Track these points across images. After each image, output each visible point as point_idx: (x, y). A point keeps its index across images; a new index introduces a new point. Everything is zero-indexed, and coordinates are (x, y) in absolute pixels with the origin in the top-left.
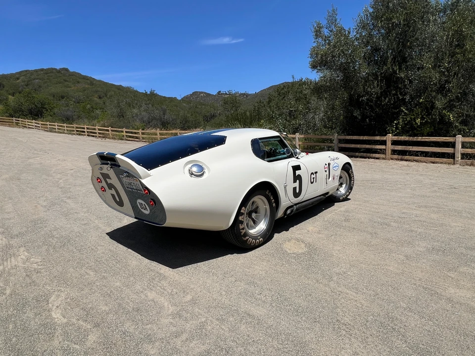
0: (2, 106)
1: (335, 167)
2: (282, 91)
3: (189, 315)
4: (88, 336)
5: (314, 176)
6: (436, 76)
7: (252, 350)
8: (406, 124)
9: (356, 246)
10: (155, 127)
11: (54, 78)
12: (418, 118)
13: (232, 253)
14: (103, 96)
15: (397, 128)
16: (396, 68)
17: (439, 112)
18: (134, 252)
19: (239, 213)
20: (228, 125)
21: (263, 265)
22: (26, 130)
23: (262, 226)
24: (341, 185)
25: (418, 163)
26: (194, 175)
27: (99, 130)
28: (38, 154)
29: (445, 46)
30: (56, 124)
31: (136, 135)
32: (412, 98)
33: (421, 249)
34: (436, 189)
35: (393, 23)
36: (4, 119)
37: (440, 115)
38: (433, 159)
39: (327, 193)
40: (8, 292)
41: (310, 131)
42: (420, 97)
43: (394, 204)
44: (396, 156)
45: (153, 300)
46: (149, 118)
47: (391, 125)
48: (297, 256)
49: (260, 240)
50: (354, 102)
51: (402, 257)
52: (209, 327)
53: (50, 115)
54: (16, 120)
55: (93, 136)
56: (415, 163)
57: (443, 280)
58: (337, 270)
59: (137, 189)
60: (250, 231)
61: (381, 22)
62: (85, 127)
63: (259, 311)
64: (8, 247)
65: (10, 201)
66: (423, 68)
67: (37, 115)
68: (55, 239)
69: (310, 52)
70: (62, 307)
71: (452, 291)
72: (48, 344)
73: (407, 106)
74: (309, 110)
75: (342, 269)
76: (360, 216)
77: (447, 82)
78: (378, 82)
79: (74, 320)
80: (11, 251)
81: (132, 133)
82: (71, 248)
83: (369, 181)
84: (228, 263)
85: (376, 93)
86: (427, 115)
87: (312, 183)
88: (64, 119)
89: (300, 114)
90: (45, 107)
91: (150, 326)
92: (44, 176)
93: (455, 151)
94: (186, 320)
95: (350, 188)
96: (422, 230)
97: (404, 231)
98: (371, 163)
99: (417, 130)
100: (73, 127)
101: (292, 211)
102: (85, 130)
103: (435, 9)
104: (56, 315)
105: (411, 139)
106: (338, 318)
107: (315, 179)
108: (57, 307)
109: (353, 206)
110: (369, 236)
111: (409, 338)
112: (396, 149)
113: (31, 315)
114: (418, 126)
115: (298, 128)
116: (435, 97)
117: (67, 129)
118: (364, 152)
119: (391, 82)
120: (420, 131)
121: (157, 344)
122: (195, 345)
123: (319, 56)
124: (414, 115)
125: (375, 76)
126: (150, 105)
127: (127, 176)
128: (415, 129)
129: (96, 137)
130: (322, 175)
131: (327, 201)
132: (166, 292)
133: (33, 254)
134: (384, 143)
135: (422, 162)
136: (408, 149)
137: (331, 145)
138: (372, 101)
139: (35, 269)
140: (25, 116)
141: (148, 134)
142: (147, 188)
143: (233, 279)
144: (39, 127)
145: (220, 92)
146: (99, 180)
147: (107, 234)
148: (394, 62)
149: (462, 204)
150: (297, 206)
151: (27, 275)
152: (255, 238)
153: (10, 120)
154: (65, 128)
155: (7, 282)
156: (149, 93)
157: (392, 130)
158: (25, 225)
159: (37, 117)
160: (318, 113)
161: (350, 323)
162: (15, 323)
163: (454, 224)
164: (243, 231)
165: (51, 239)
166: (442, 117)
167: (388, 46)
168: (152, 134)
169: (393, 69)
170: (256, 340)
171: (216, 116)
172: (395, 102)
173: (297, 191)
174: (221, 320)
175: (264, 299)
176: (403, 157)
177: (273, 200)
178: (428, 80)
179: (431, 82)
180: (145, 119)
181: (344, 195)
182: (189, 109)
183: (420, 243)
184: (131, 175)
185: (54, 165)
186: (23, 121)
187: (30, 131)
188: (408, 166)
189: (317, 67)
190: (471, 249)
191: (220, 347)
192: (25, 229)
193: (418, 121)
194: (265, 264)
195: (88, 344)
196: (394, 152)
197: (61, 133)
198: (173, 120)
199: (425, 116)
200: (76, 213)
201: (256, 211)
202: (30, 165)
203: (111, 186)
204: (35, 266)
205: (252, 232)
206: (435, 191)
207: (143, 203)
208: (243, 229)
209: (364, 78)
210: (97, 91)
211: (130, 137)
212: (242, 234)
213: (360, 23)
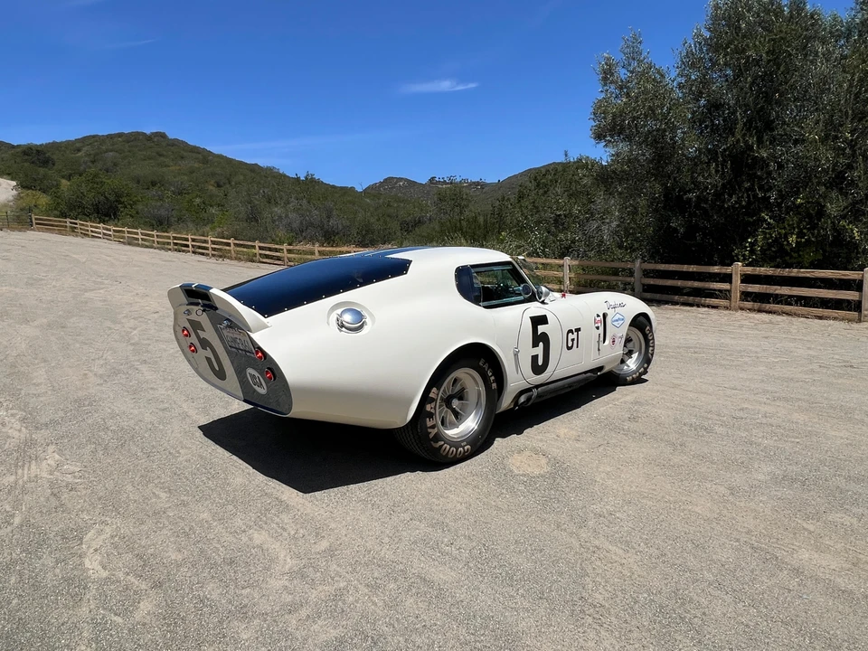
0: (49, 198)
1: (617, 321)
2: (543, 179)
3: (319, 574)
4: (139, 603)
5: (575, 336)
6: (826, 157)
7: (419, 641)
8: (770, 245)
9: (641, 466)
10: (312, 240)
11: (139, 150)
12: (793, 233)
13: (413, 471)
14: (224, 184)
15: (752, 252)
16: (752, 140)
17: (832, 222)
18: (241, 462)
19: (425, 398)
20: (443, 240)
21: (465, 493)
22: (87, 241)
23: (471, 424)
24: (630, 353)
25: (790, 318)
26: (346, 328)
27: (213, 243)
28: (103, 284)
29: (846, 100)
30: (139, 231)
31: (278, 254)
32: (781, 196)
33: (761, 477)
34: (815, 367)
35: (749, 57)
36: (50, 220)
37: (834, 228)
38: (819, 311)
39: (601, 368)
40: (17, 520)
41: (592, 254)
42: (797, 193)
43: (729, 392)
44: (749, 304)
45: (260, 547)
46: (301, 223)
47: (741, 245)
48: (531, 481)
49: (466, 448)
50: (673, 202)
51: (722, 490)
52: (351, 598)
53: (131, 216)
54: (71, 223)
55: (203, 254)
56: (785, 318)
57: (792, 536)
58: (597, 508)
59: (245, 351)
60: (446, 432)
61: (725, 56)
62: (189, 237)
63: (442, 574)
64: (30, 443)
65: (43, 364)
66: (803, 141)
67: (107, 215)
68: (110, 433)
69: (592, 110)
70: (103, 550)
71: (805, 555)
72: (71, 612)
73: (772, 211)
74: (592, 214)
75: (608, 507)
76: (659, 411)
77: (850, 167)
78: (717, 165)
79: (121, 575)
80: (31, 452)
81: (270, 249)
82: (134, 449)
83: (690, 348)
84: (403, 487)
85: (714, 186)
86: (808, 229)
87: (569, 348)
88: (154, 222)
89: (574, 222)
90: (122, 200)
91: (248, 590)
92: (108, 324)
93: (861, 296)
94: (313, 583)
95: (647, 360)
96: (771, 443)
97: (737, 443)
98: (701, 316)
99: (791, 257)
100: (169, 238)
101: (529, 399)
102: (189, 243)
103: (831, 32)
104: (93, 565)
105: (778, 272)
106: (584, 594)
107: (575, 342)
108: (96, 550)
109: (650, 393)
110: (669, 449)
111: (708, 636)
112: (750, 290)
113: (49, 562)
114: (792, 249)
115: (570, 247)
116: (824, 197)
117: (159, 240)
118: (689, 294)
119: (742, 166)
120: (795, 258)
121: (256, 622)
122: (321, 627)
123: (610, 117)
124: (785, 228)
125: (713, 154)
126: (305, 201)
127: (228, 326)
128: (787, 254)
129: (208, 255)
130: (590, 334)
131: (600, 382)
132: (285, 534)
133: (68, 457)
134: (727, 278)
135: (798, 316)
136: (771, 292)
137: (628, 279)
138: (706, 201)
139: (68, 484)
140: (86, 215)
141: (299, 252)
142: (260, 348)
143: (407, 516)
144: (110, 236)
145: (433, 178)
146: (186, 332)
147: (199, 427)
148: (748, 130)
149: (857, 396)
150: (539, 389)
151: (53, 494)
152: (456, 444)
153: (60, 222)
154: (155, 239)
155: (17, 504)
156: (302, 178)
157: (744, 255)
158: (61, 407)
159: (107, 219)
160: (607, 221)
161: (604, 603)
162: (21, 574)
163: (833, 433)
164: (433, 432)
165: (101, 433)
166: (839, 232)
167: (738, 100)
168: (306, 253)
169: (746, 142)
170: (428, 624)
171: (424, 223)
172: (749, 203)
173: (540, 363)
174: (374, 587)
175: (455, 552)
176: (764, 305)
177: (493, 378)
178: (812, 163)
179: (818, 166)
180: (295, 225)
181: (634, 372)
182: (376, 209)
183: (763, 465)
184: (236, 324)
185: (127, 304)
186: (83, 225)
187: (93, 243)
188: (771, 322)
189: (605, 136)
190: (858, 480)
191: (363, 633)
192: (61, 414)
193: (793, 239)
194: (469, 491)
195: (138, 616)
196: (746, 296)
197: (147, 247)
198: (344, 227)
199: (805, 231)
200: (152, 388)
201: (461, 396)
202: (86, 303)
203: (205, 344)
204: (69, 478)
205: (452, 433)
206: (812, 371)
207: (257, 374)
208: (433, 427)
209: (692, 159)
210: (213, 174)
211: (267, 256)
212: (431, 436)
213: (687, 56)
